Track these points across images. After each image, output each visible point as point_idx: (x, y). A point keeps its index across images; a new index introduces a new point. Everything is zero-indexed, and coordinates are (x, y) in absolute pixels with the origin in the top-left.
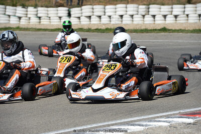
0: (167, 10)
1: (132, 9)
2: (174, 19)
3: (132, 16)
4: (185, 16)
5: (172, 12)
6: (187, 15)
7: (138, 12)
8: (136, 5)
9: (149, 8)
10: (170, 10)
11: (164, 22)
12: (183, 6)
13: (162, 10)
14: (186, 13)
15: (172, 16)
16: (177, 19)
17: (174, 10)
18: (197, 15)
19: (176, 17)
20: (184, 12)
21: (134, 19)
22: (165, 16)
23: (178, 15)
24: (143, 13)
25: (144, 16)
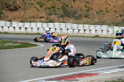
0: (22, 25)
1: (3, 23)
2: (25, 29)
3: (2, 27)
4: (31, 28)
5: (24, 26)
6: (32, 28)
7: (5, 25)
8: (4, 22)
9: (12, 23)
10: (23, 25)
11: (19, 31)
12: (30, 23)
13: (18, 24)
14: (31, 27)
15: (24, 28)
16: (27, 30)
17: (25, 25)
18: (37, 28)
19: (26, 28)
20: (30, 26)
21: (3, 29)
22: (20, 28)
23: (27, 28)
24: (9, 26)
25: (9, 27)
